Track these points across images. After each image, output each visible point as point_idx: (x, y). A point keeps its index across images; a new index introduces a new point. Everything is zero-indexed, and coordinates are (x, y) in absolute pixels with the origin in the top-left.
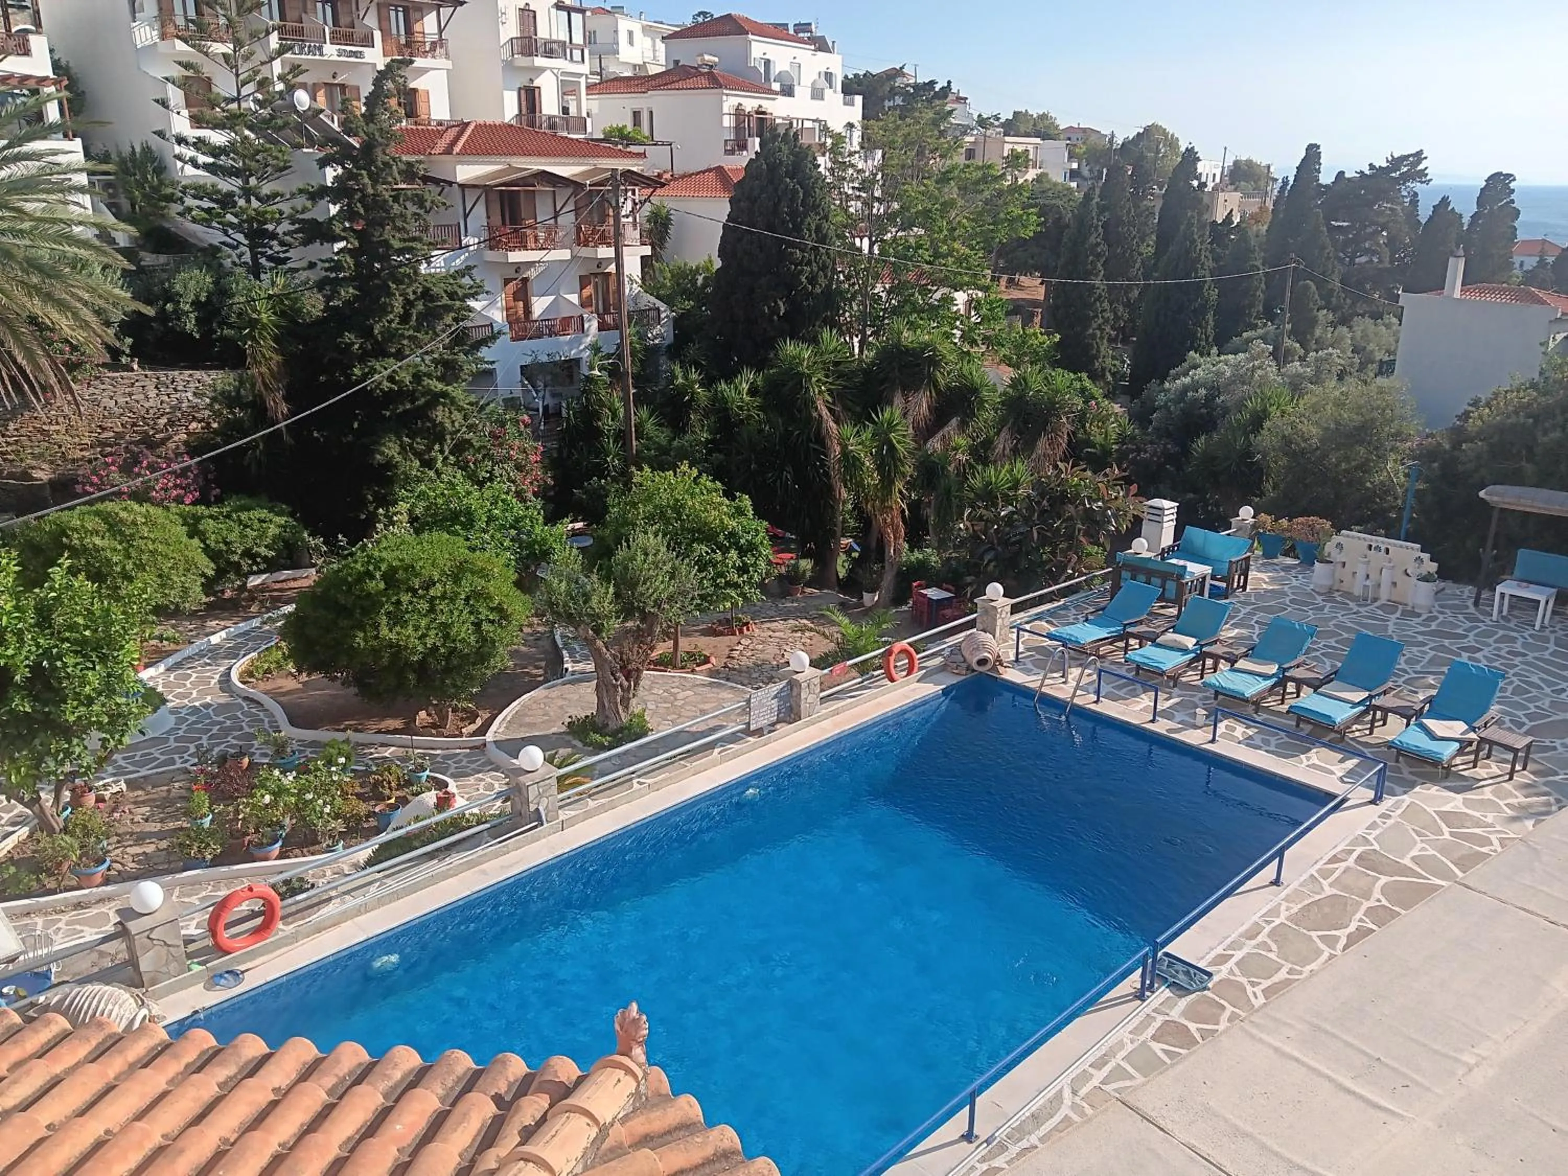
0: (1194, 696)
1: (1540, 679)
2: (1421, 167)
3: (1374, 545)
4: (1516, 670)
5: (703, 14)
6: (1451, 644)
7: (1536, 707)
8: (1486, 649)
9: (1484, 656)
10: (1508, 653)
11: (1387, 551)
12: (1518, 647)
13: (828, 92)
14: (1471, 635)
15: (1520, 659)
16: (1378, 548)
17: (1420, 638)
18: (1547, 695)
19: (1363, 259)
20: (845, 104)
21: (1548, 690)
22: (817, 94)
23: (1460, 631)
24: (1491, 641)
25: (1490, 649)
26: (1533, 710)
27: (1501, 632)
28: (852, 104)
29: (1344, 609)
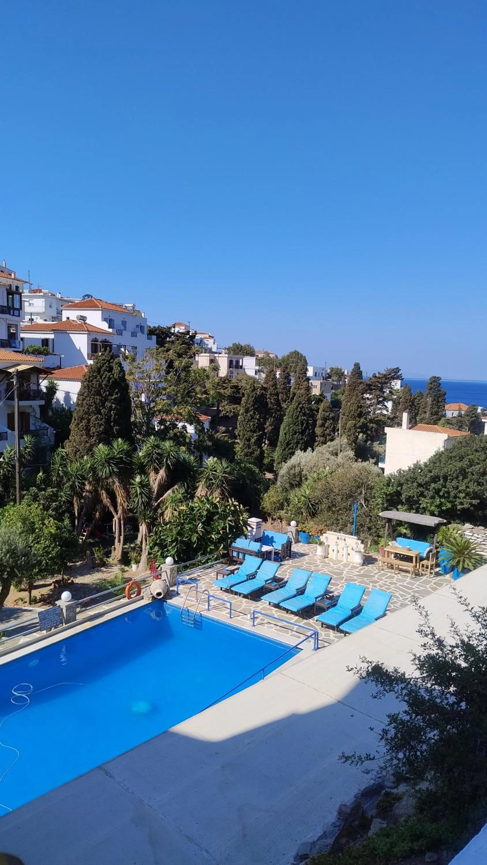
0: (251, 606)
1: (399, 594)
2: (399, 374)
3: (340, 537)
4: (391, 590)
5: (88, 296)
6: (367, 580)
7: (394, 606)
8: (381, 582)
9: (379, 585)
10: (390, 583)
11: (345, 540)
12: (394, 581)
13: (139, 334)
14: (377, 576)
15: (394, 585)
16: (341, 539)
17: (355, 578)
18: (400, 601)
19: (379, 412)
20: (148, 339)
21: (401, 599)
22: (134, 334)
23: (372, 574)
24: (383, 578)
25: (383, 581)
26: (393, 607)
27: (389, 574)
28: (151, 339)
29: (327, 566)
